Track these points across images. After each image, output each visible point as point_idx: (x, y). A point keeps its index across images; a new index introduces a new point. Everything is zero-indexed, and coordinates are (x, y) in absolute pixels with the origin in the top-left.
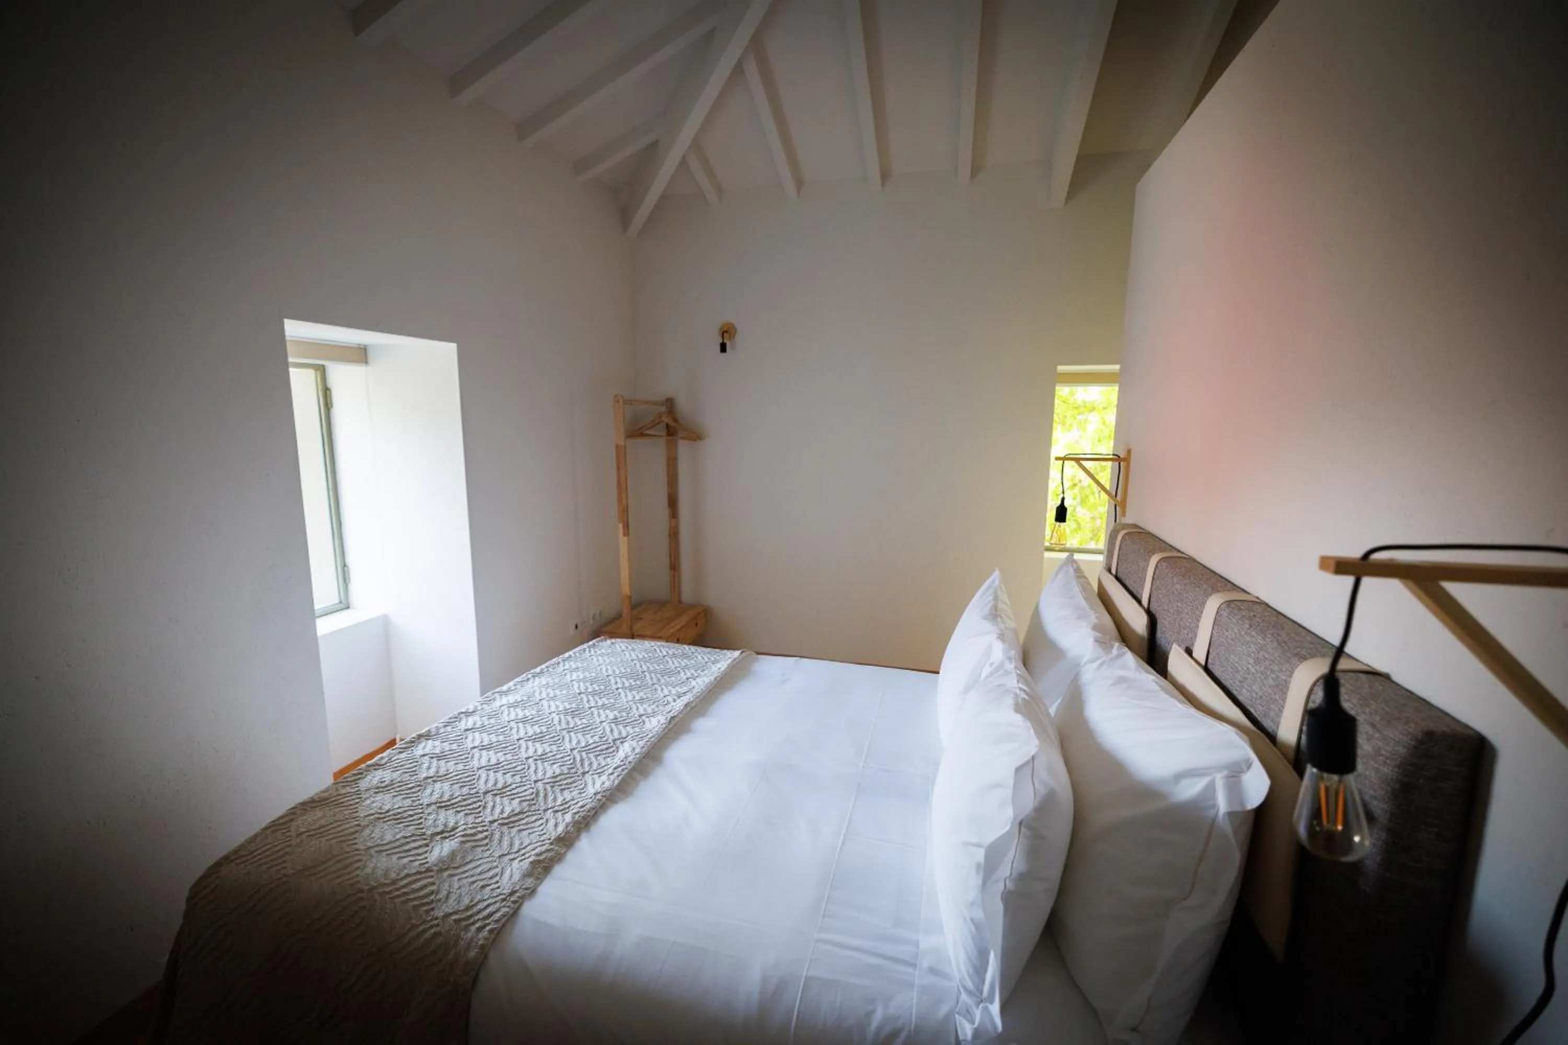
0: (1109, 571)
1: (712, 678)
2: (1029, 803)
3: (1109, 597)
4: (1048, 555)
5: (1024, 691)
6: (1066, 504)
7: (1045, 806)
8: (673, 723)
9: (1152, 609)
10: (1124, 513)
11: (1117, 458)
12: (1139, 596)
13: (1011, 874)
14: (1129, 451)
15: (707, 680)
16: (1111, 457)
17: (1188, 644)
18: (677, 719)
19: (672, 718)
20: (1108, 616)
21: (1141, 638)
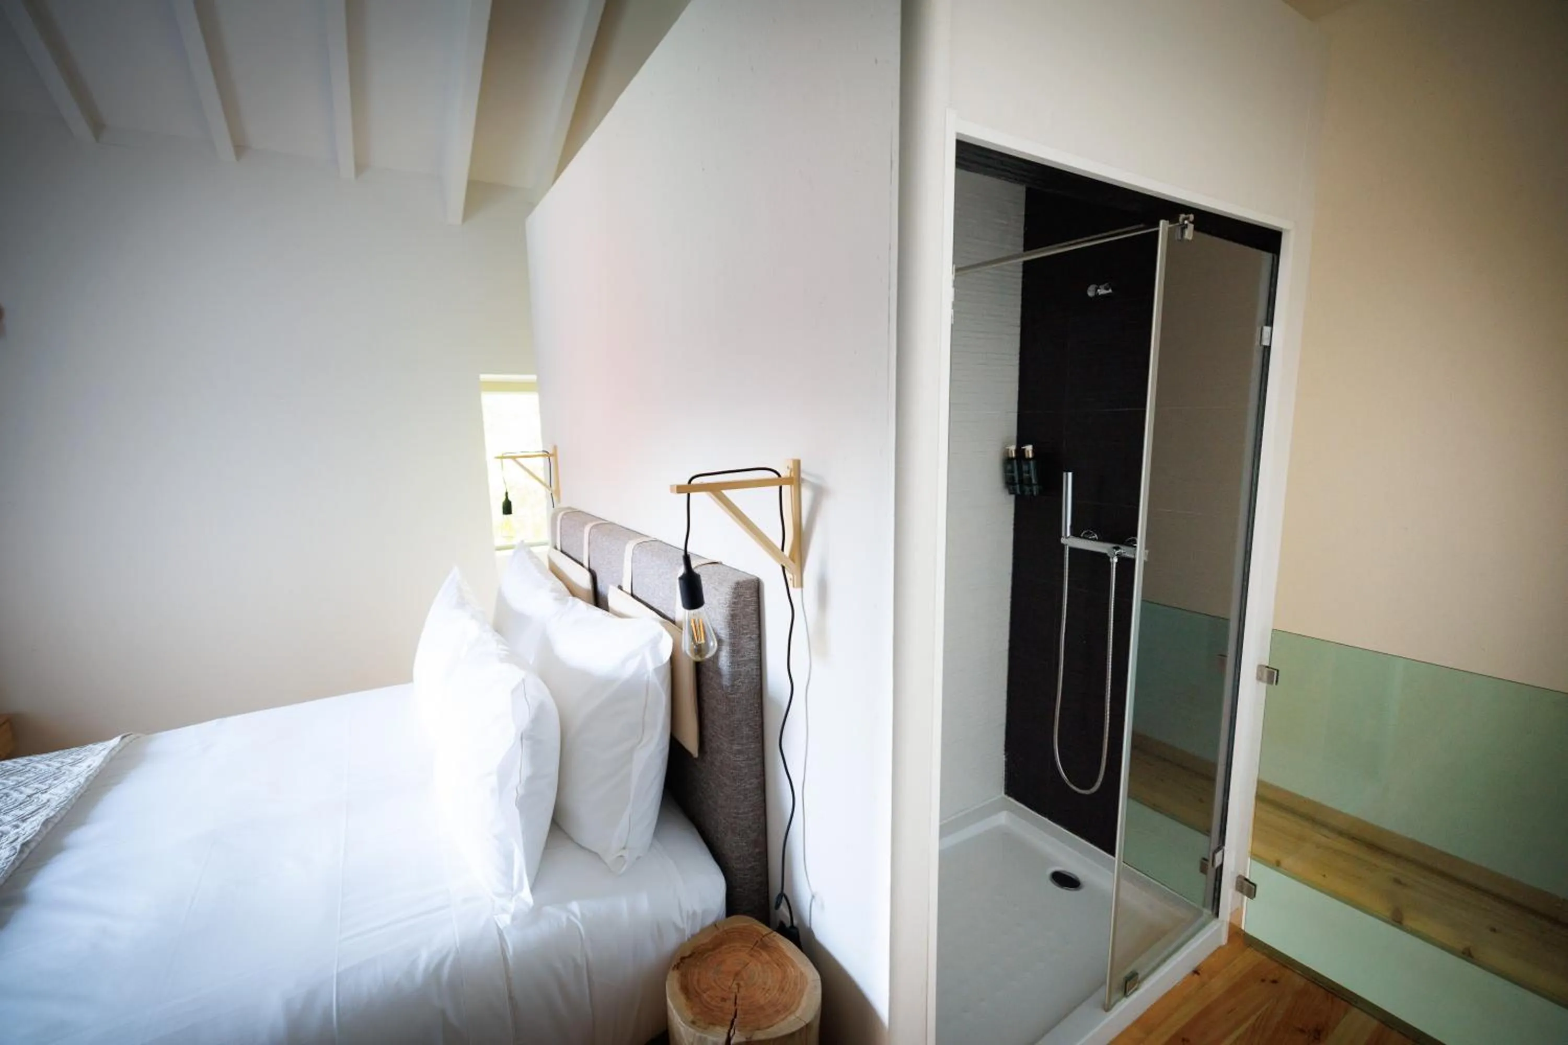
0: (556, 548)
1: (82, 780)
2: (525, 718)
3: (559, 568)
4: (498, 553)
5: (505, 650)
6: (510, 498)
7: (537, 720)
8: (27, 851)
9: (592, 567)
10: (559, 501)
11: (546, 454)
12: (581, 561)
13: (520, 781)
14: (555, 448)
15: (71, 785)
16: (541, 453)
17: (619, 583)
18: (33, 845)
19: (24, 845)
20: (561, 582)
21: (588, 591)
